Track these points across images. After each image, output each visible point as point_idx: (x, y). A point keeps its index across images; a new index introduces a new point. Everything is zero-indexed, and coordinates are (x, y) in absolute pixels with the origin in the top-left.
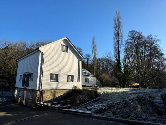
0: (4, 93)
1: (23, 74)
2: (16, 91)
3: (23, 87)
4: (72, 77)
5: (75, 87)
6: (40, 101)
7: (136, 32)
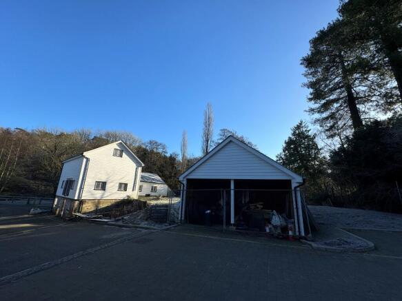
0: (43, 202)
1: (66, 180)
2: (56, 200)
3: (63, 196)
4: (126, 185)
5: (128, 196)
6: (79, 212)
7: (229, 131)
